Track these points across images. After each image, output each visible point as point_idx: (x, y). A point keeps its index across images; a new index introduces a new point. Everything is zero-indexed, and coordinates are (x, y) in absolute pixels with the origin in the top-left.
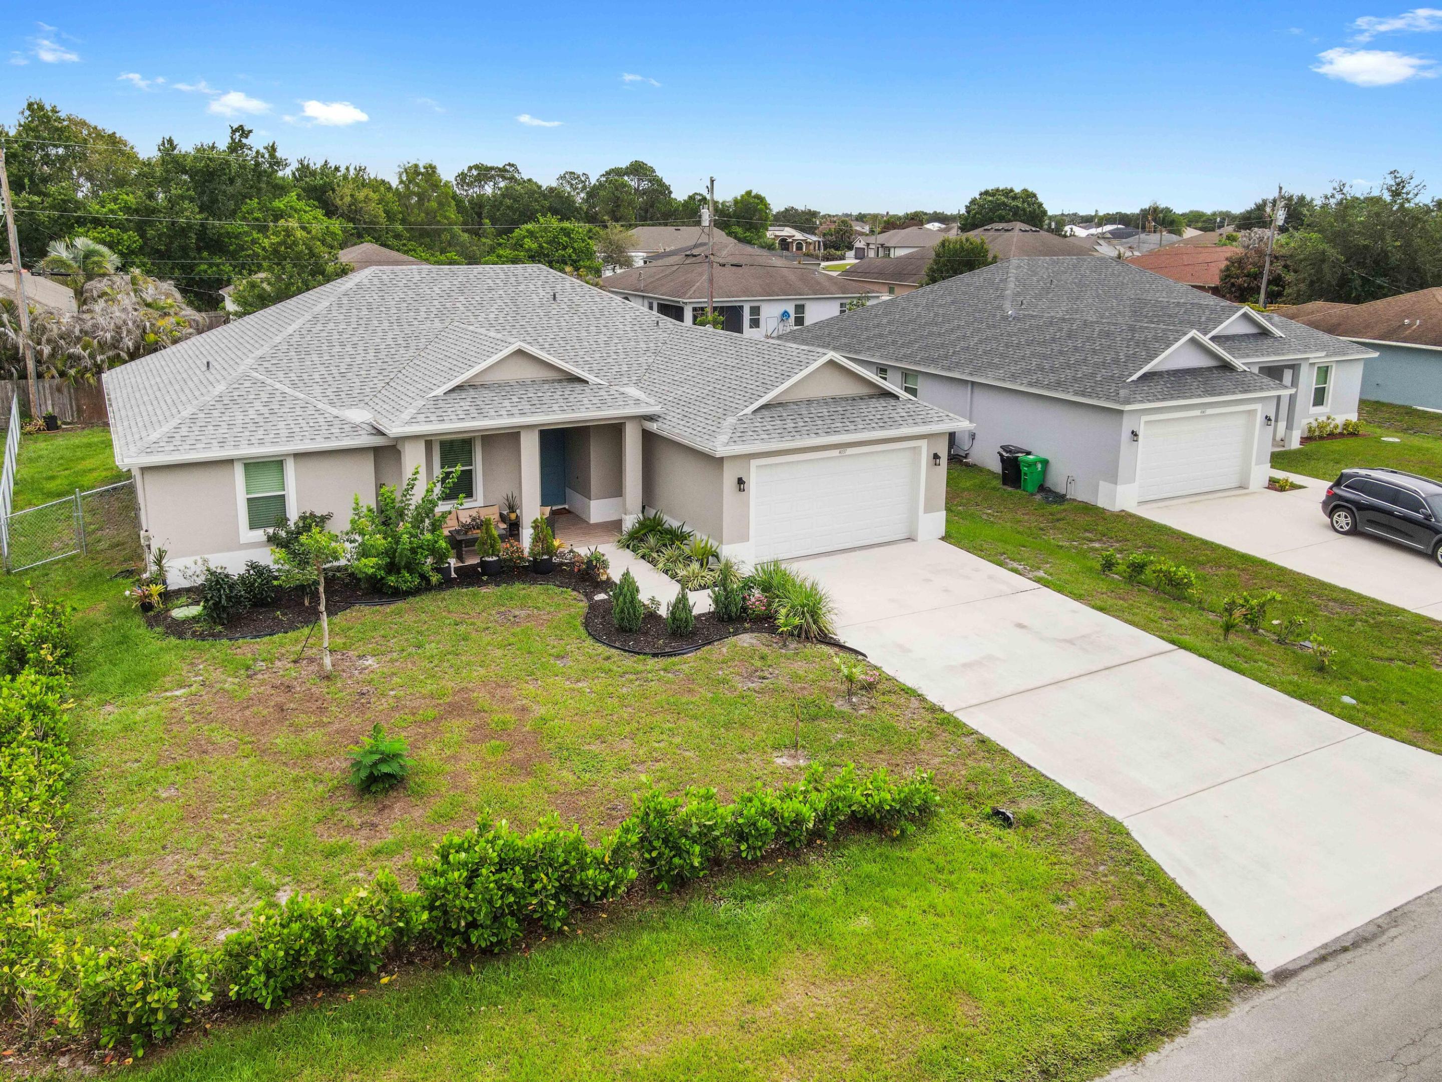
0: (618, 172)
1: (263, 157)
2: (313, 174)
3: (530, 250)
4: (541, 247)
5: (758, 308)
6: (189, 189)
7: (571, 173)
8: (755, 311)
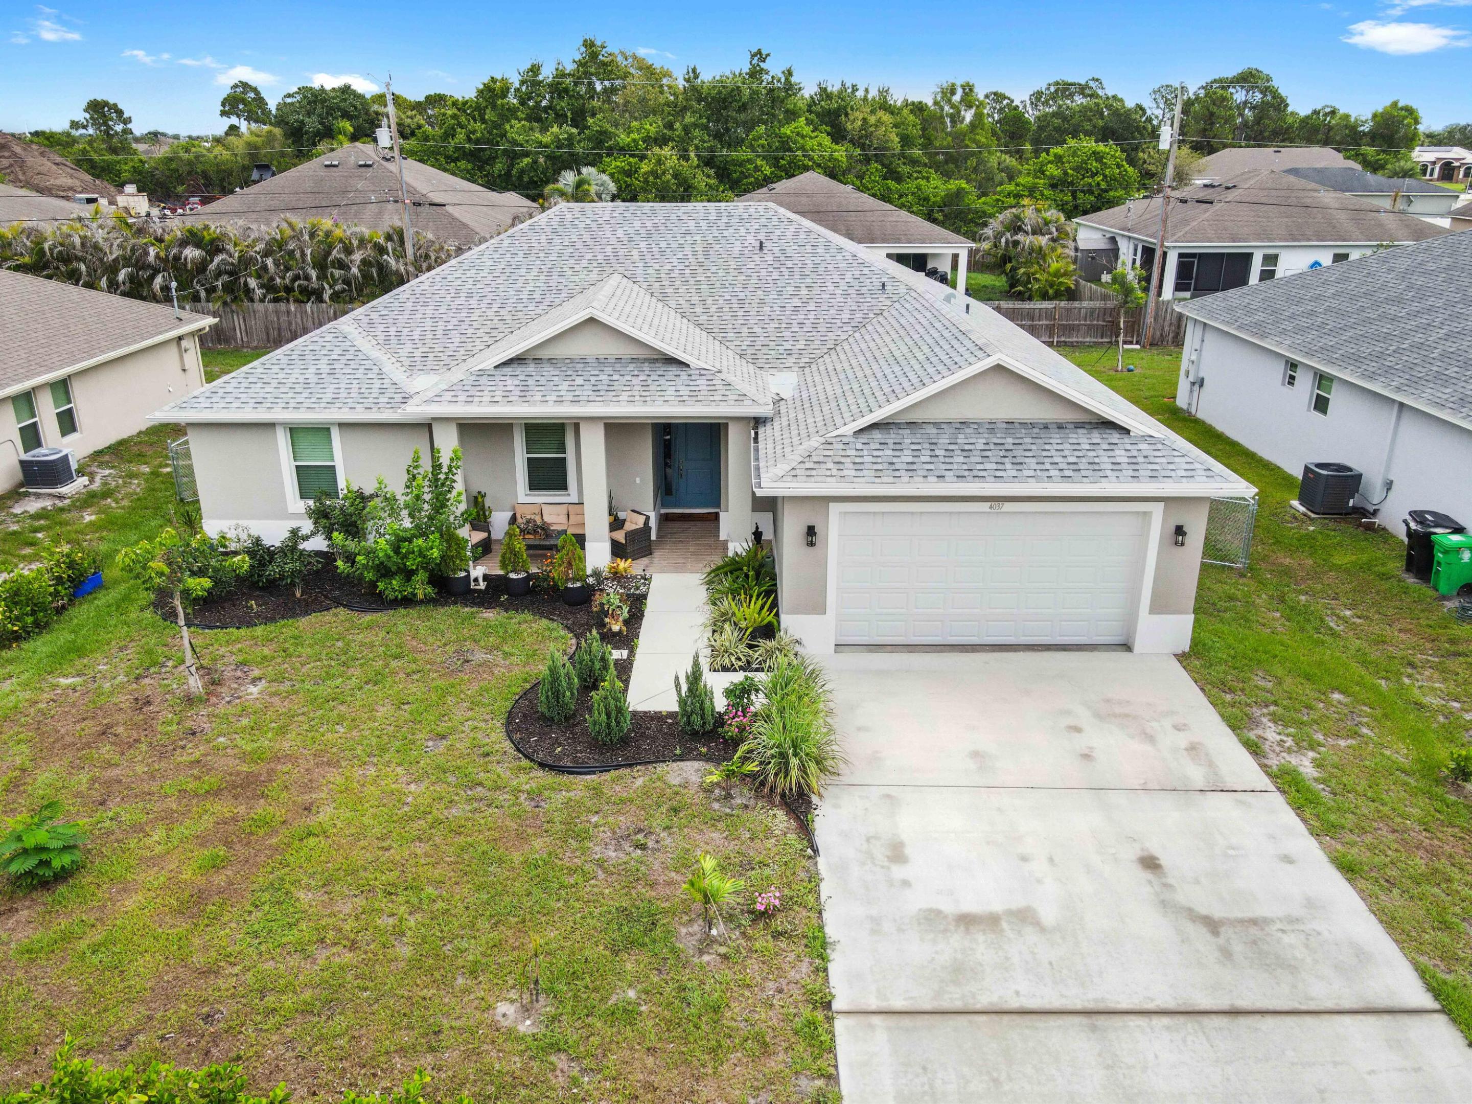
0: (1225, 84)
1: (779, 81)
2: (829, 96)
3: (1052, 177)
4: (1066, 173)
5: (1276, 257)
6: (701, 117)
7: (1167, 86)
8: (1270, 260)
